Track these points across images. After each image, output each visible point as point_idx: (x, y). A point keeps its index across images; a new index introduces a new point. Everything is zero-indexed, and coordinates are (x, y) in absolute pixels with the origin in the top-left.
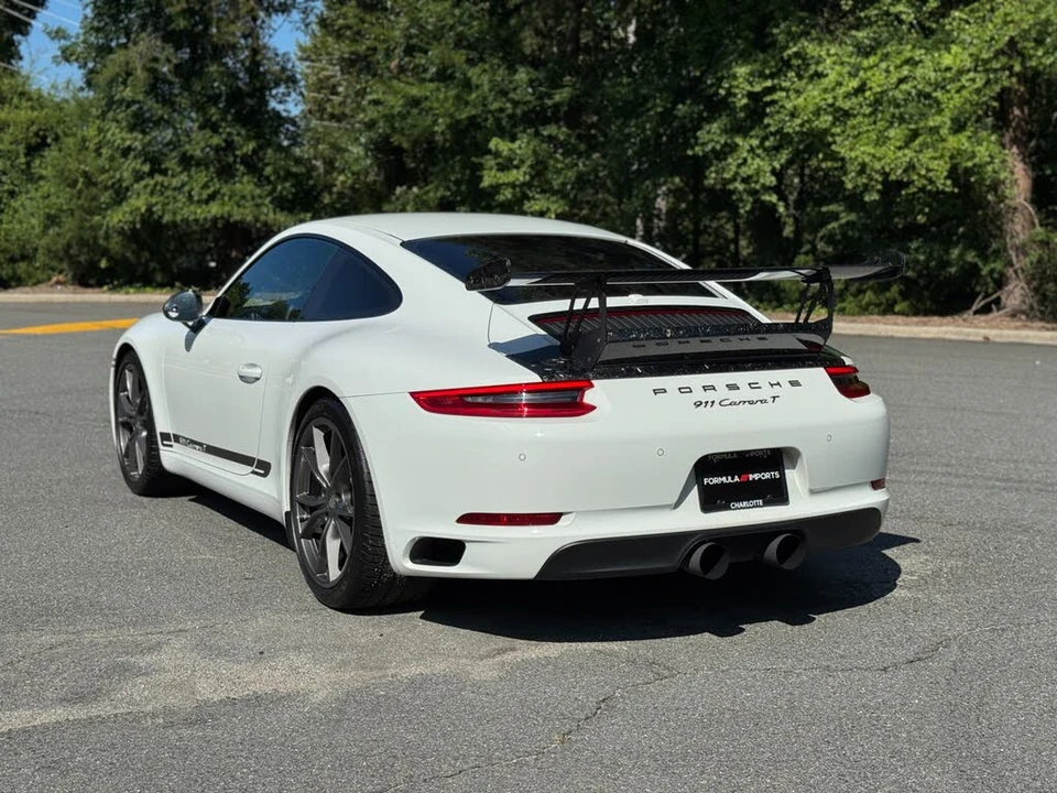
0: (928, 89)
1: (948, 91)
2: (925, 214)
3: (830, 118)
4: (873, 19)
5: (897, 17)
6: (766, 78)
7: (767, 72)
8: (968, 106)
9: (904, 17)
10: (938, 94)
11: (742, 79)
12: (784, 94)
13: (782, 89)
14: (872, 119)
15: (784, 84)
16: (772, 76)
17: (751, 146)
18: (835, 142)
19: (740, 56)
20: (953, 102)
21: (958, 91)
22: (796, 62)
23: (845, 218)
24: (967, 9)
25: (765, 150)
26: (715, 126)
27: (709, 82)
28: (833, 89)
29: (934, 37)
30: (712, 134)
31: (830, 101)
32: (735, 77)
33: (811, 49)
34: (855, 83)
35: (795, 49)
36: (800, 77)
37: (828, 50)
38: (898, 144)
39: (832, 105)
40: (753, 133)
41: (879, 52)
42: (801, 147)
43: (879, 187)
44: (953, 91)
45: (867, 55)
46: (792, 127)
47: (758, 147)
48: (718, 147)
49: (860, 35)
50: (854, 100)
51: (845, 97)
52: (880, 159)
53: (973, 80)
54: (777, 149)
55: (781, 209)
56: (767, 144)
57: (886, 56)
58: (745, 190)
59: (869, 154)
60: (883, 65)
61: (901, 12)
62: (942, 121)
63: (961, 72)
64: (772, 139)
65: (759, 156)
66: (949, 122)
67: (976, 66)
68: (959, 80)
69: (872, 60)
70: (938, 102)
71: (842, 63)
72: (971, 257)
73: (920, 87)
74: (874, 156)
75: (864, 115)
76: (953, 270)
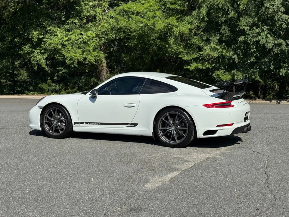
0: (86, 41)
1: (90, 42)
2: (88, 70)
3: (61, 46)
4: (69, 23)
5: (75, 23)
6: (42, 35)
7: (42, 33)
8: (96, 46)
9: (77, 23)
10: (89, 42)
11: (35, 34)
12: (47, 39)
13: (46, 38)
14: (72, 47)
15: (47, 37)
16: (43, 35)
17: (37, 52)
18: (63, 52)
19: (34, 28)
20: (92, 44)
21: (93, 42)
22: (49, 32)
23: (64, 71)
24: (92, 23)
25: (41, 53)
26: (27, 46)
27: (25, 35)
28: (61, 39)
29: (85, 29)
30: (27, 48)
31: (61, 42)
32: (33, 34)
33: (53, 29)
34: (67, 38)
35: (49, 28)
36: (51, 36)
37: (57, 29)
38: (80, 53)
39: (61, 43)
40: (37, 49)
41: (72, 31)
42: (51, 53)
43: (77, 63)
44: (92, 42)
45: (69, 32)
46: (50, 47)
47: (39, 52)
48: (29, 52)
49: (66, 26)
50: (67, 42)
51: (64, 41)
52: (76, 57)
53: (96, 40)
54: (44, 53)
55: (46, 68)
56: (41, 51)
57: (74, 32)
58: (36, 64)
59: (73, 55)
60: (74, 34)
61: (76, 22)
62: (91, 48)
63: (93, 38)
64: (43, 50)
65: (39, 55)
66: (92, 49)
67: (96, 36)
68: (93, 40)
69: (70, 33)
70: (88, 44)
71: (61, 33)
72: (96, 80)
73: (85, 40)
74: (75, 56)
75: (70, 46)
76: (92, 84)
